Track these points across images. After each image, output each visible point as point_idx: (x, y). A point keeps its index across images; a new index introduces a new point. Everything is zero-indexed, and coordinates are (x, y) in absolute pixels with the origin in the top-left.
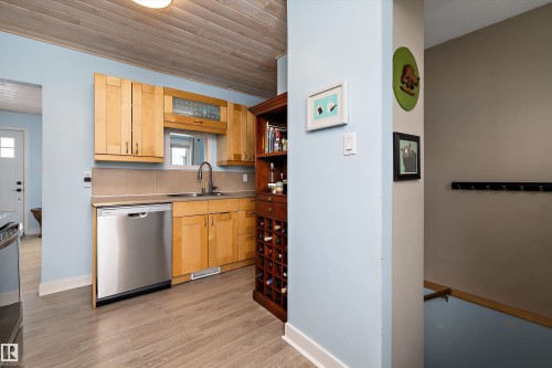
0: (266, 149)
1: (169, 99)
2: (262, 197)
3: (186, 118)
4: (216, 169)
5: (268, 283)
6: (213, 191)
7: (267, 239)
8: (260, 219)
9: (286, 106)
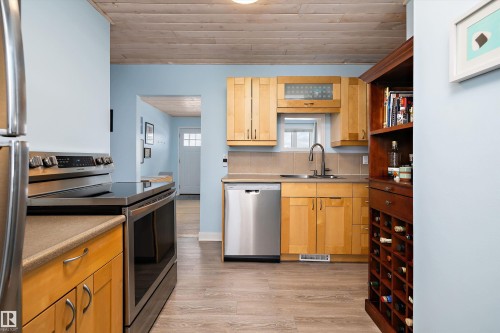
0: (386, 123)
1: (282, 86)
2: (377, 185)
3: (297, 102)
4: (329, 150)
5: (385, 298)
6: (325, 174)
7: (383, 240)
8: (374, 213)
9: (411, 59)
